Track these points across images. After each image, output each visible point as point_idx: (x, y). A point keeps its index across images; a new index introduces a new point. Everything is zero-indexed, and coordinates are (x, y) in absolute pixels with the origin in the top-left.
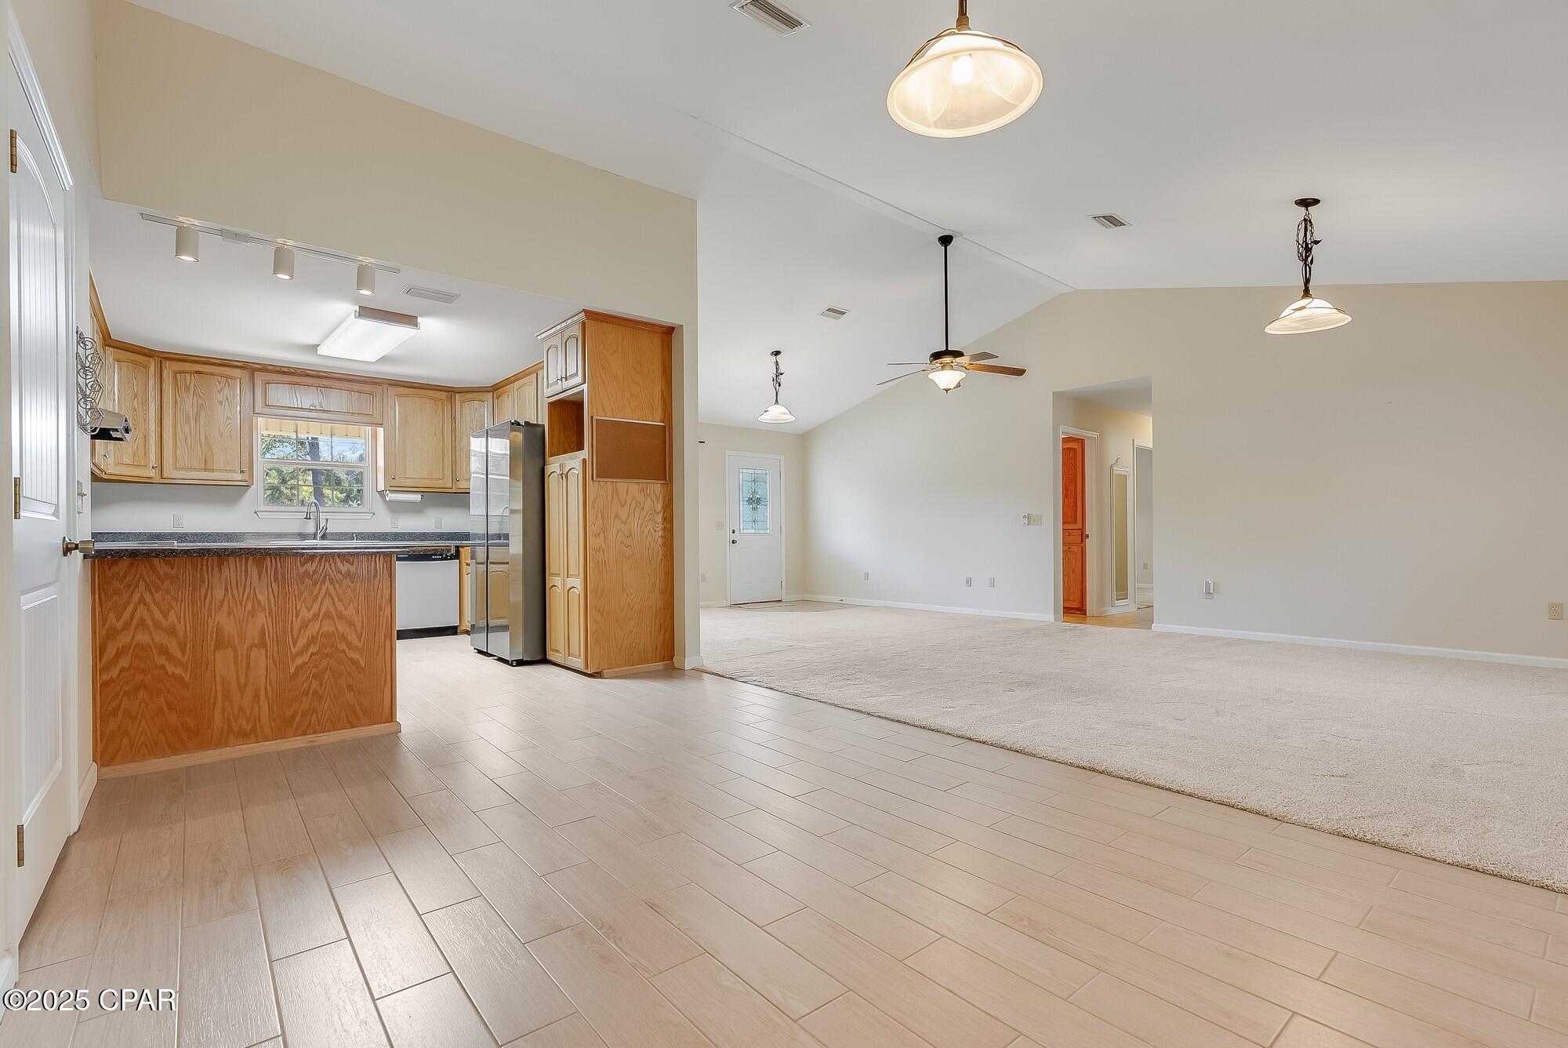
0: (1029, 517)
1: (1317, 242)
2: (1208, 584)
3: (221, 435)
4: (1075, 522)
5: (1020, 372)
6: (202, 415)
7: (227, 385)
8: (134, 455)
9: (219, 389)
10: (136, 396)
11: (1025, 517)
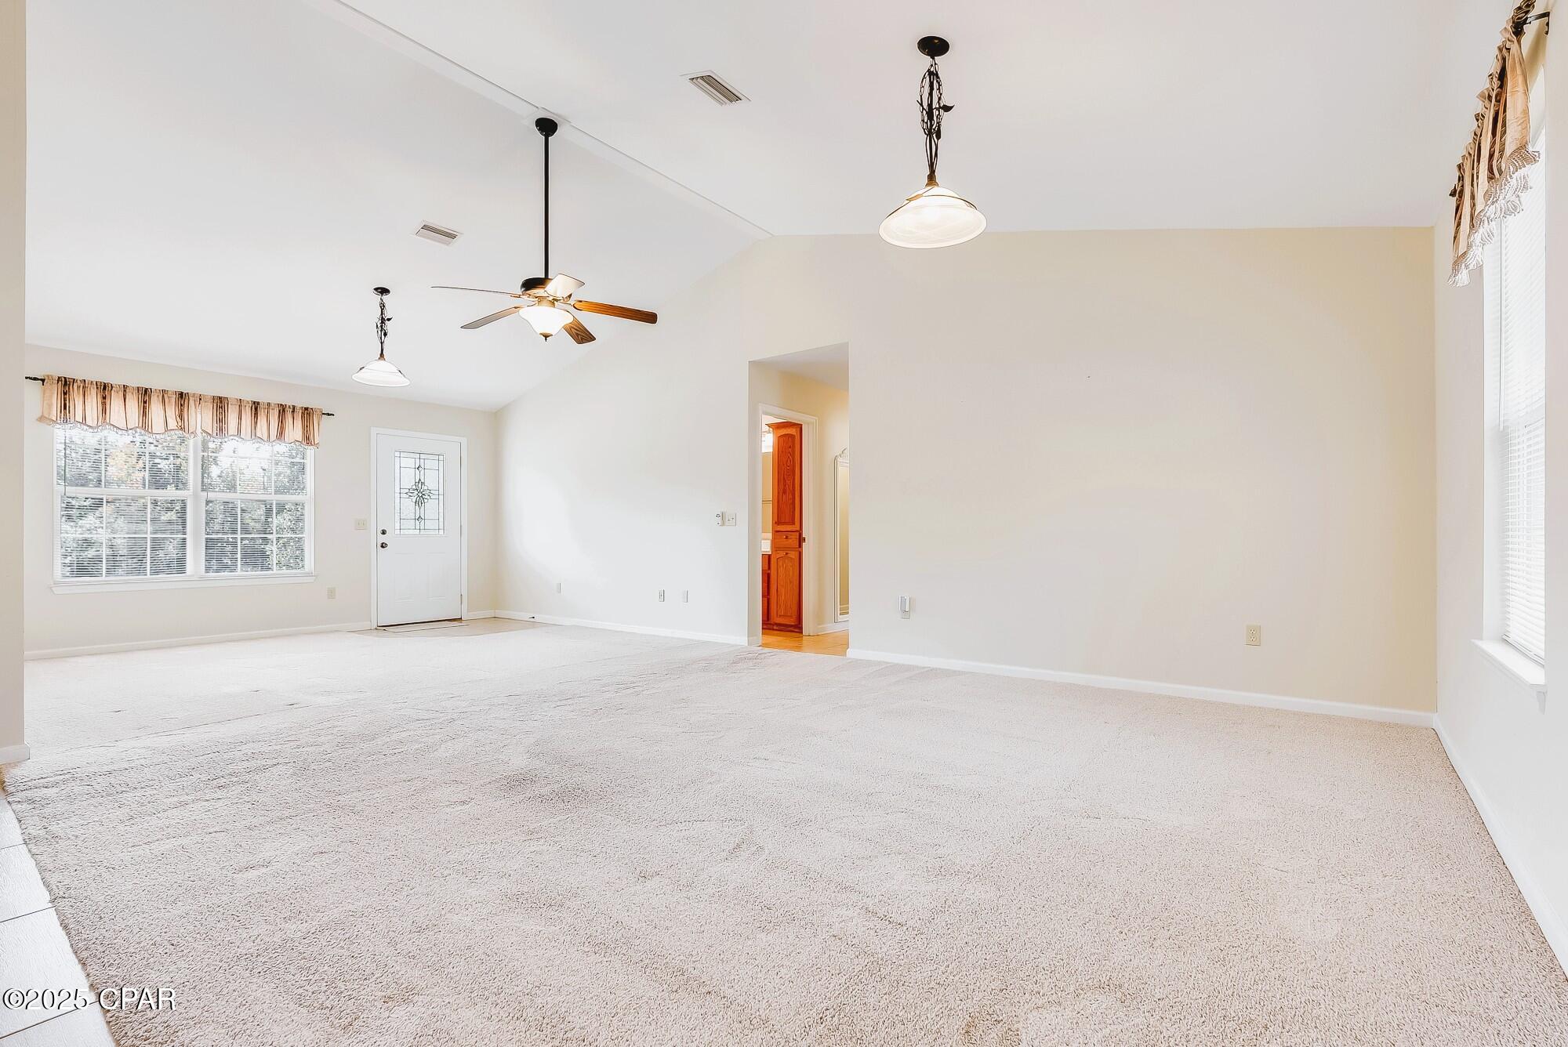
0: (722, 516)
1: (947, 109)
2: (903, 600)
4: (793, 523)
5: (651, 318)
11: (718, 516)
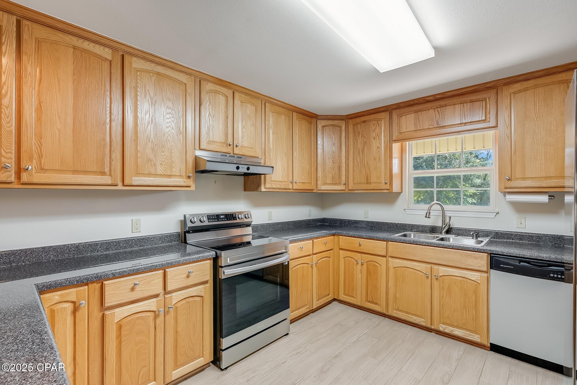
3: (375, 159)
6: (366, 148)
7: (377, 125)
8: (333, 178)
9: (374, 129)
10: (334, 144)
